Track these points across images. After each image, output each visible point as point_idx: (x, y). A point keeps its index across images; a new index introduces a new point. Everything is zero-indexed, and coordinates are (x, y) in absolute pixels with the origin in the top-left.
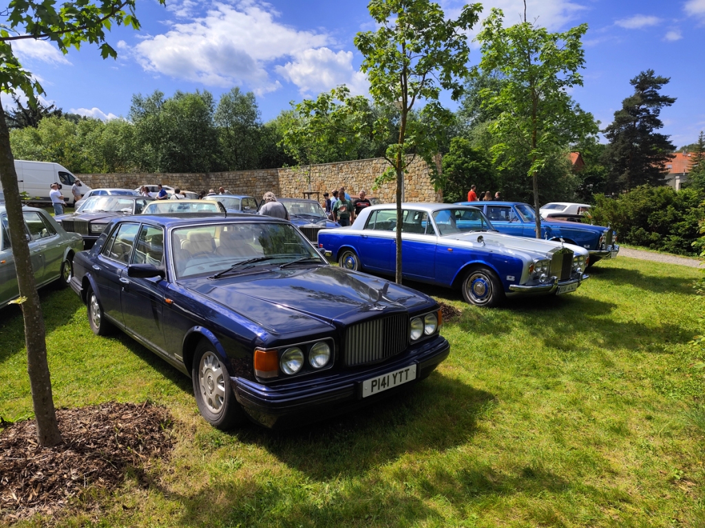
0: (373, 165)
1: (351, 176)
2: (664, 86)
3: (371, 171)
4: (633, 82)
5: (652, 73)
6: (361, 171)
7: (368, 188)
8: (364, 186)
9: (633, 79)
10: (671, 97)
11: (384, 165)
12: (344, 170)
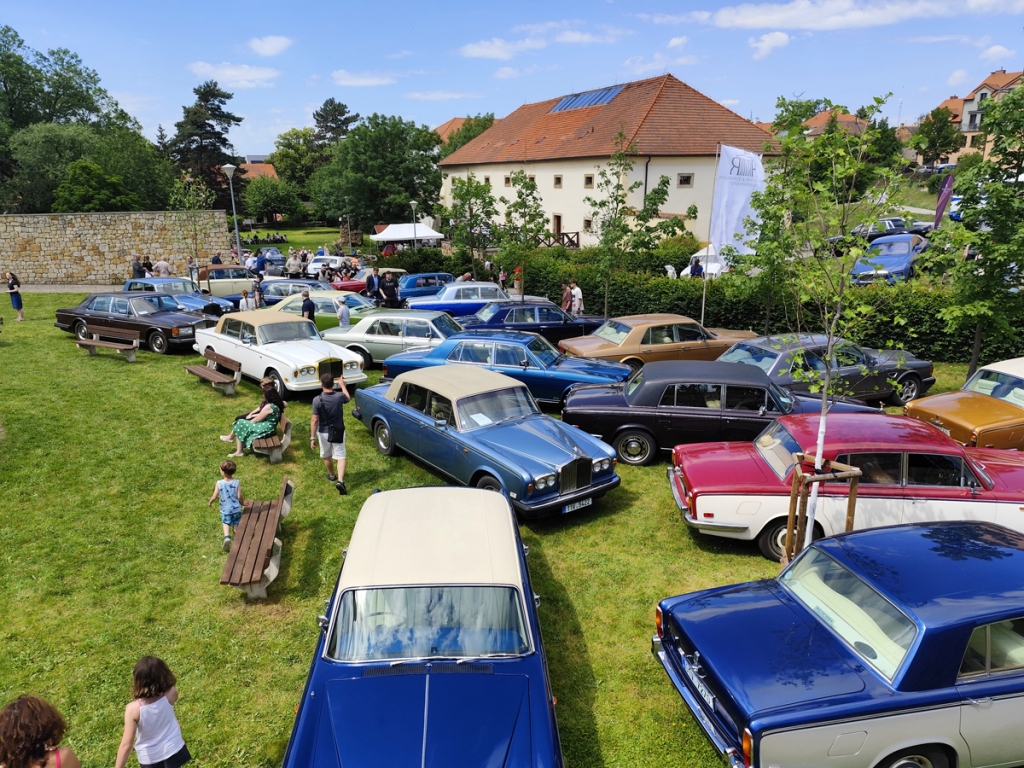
0: (133, 220)
1: (92, 232)
2: (227, 101)
3: (129, 227)
4: (197, 91)
5: (215, 84)
6: (112, 227)
7: (125, 248)
8: (118, 245)
9: (197, 88)
10: (237, 115)
11: (150, 222)
12: (77, 225)
